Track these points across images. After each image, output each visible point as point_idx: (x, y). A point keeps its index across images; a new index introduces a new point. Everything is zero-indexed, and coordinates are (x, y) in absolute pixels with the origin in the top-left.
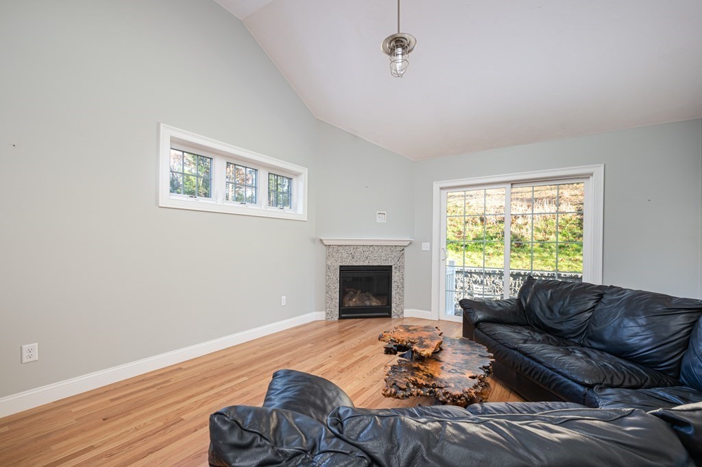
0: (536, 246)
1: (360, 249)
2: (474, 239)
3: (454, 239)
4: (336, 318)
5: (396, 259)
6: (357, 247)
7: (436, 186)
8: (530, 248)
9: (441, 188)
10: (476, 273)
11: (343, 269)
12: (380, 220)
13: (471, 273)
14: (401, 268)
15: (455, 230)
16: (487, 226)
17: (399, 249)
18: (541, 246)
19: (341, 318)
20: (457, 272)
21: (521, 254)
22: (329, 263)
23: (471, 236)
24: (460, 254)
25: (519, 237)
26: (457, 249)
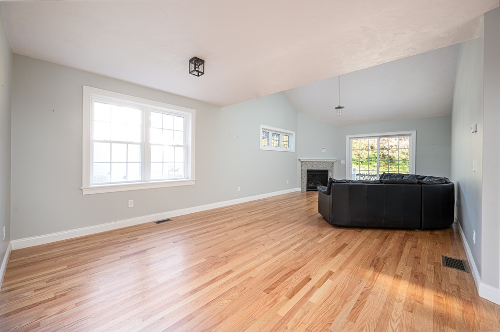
0: (401, 162)
1: (315, 163)
2: (367, 158)
3: (355, 158)
4: (306, 190)
5: (330, 167)
6: (313, 162)
7: (348, 137)
8: (397, 163)
9: (350, 138)
10: (367, 175)
11: (308, 171)
12: (323, 151)
13: (364, 175)
14: (332, 171)
15: (356, 153)
16: (374, 151)
17: (331, 163)
18: (404, 162)
19: (307, 191)
20: (357, 175)
21: (392, 166)
22: (303, 168)
23: (366, 157)
24: (358, 166)
25: (392, 157)
26: (357, 164)
